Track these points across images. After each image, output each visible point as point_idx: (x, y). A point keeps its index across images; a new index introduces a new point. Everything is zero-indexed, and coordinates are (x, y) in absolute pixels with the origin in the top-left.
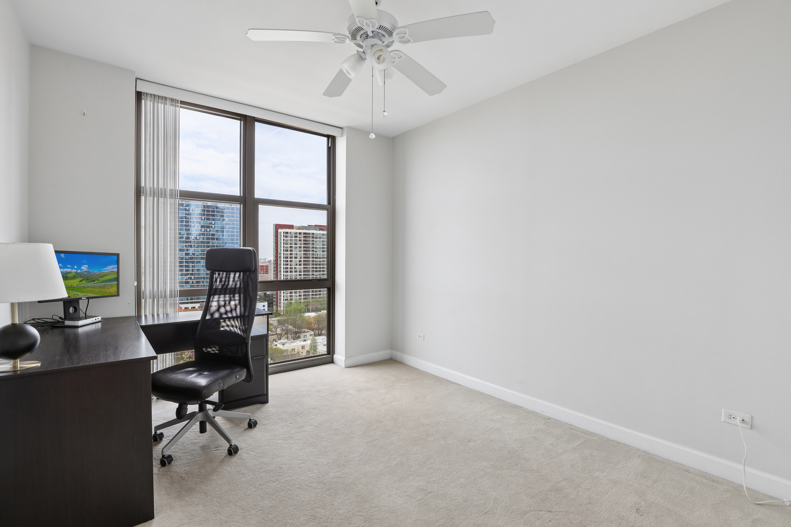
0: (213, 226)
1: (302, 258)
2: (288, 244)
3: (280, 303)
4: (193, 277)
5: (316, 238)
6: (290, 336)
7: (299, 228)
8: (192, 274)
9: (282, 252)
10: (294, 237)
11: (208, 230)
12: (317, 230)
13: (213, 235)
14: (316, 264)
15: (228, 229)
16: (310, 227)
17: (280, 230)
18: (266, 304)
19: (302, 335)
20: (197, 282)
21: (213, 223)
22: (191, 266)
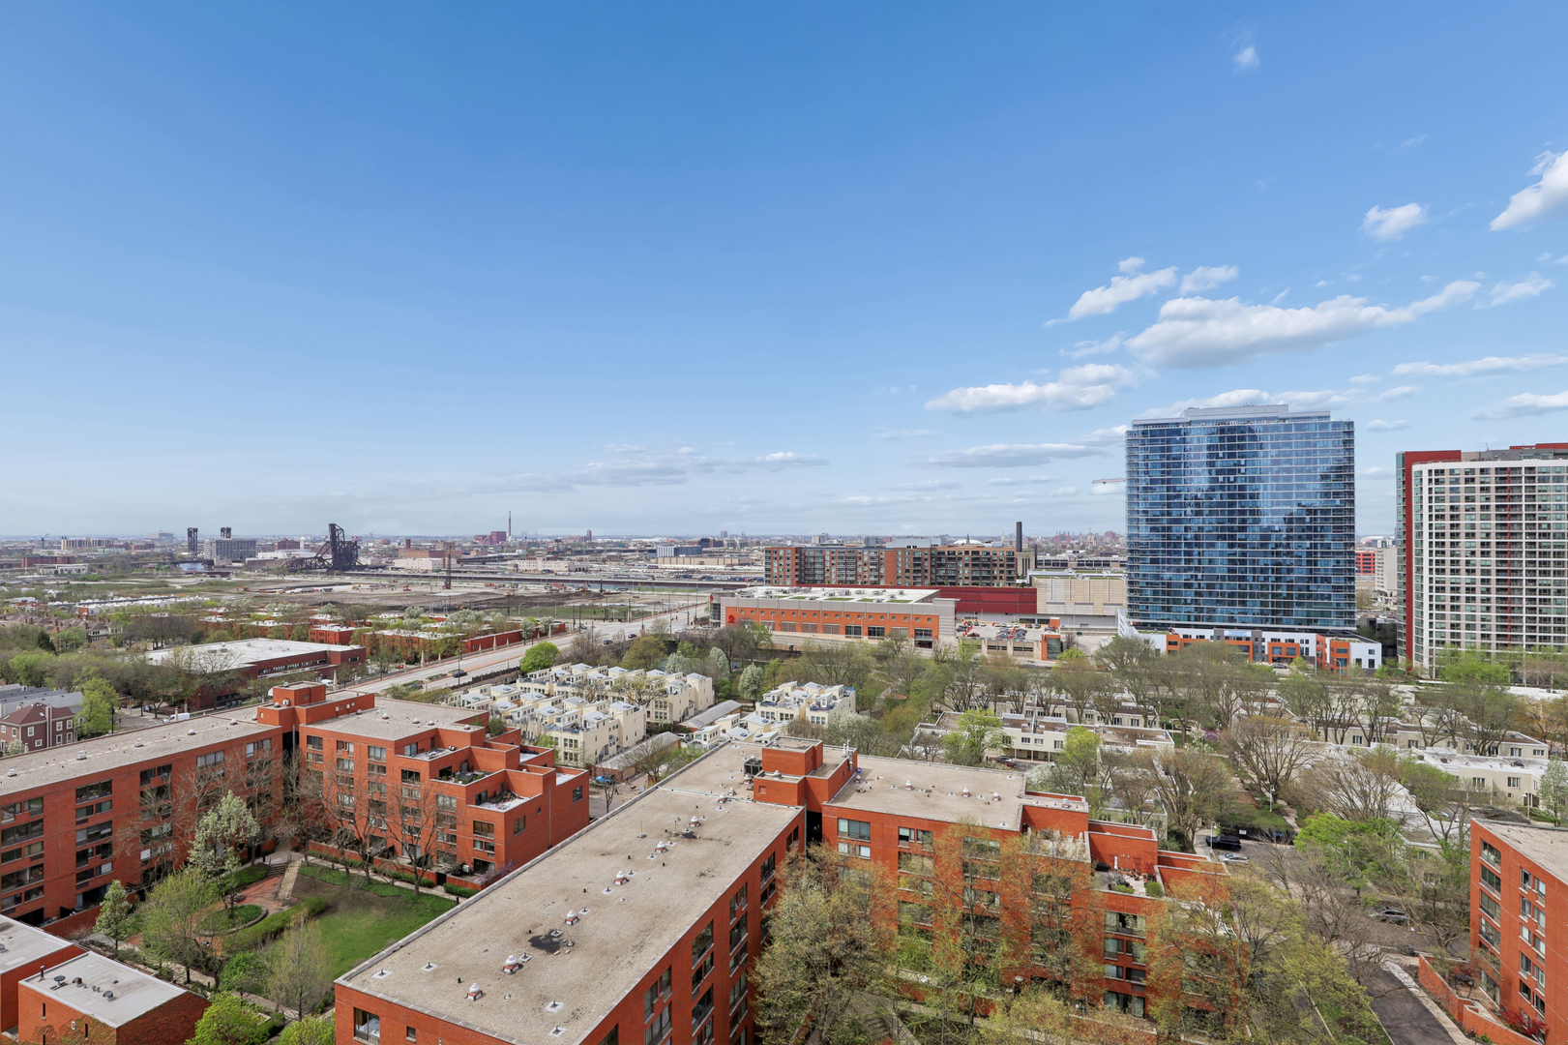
0: (1243, 469)
1: (1493, 535)
2: (1443, 501)
3: (1420, 649)
4: (1200, 574)
5: (1543, 480)
6: (1460, 741)
7: (1481, 457)
8: (1197, 569)
9: (1426, 522)
10: (1462, 481)
11: (1232, 477)
12: (1545, 458)
13: (1242, 488)
14: (1544, 554)
15: (1277, 472)
16: (1517, 451)
17: (1416, 468)
18: (1378, 647)
19: (1504, 746)
20: (1209, 586)
21: (1243, 463)
22: (1197, 553)
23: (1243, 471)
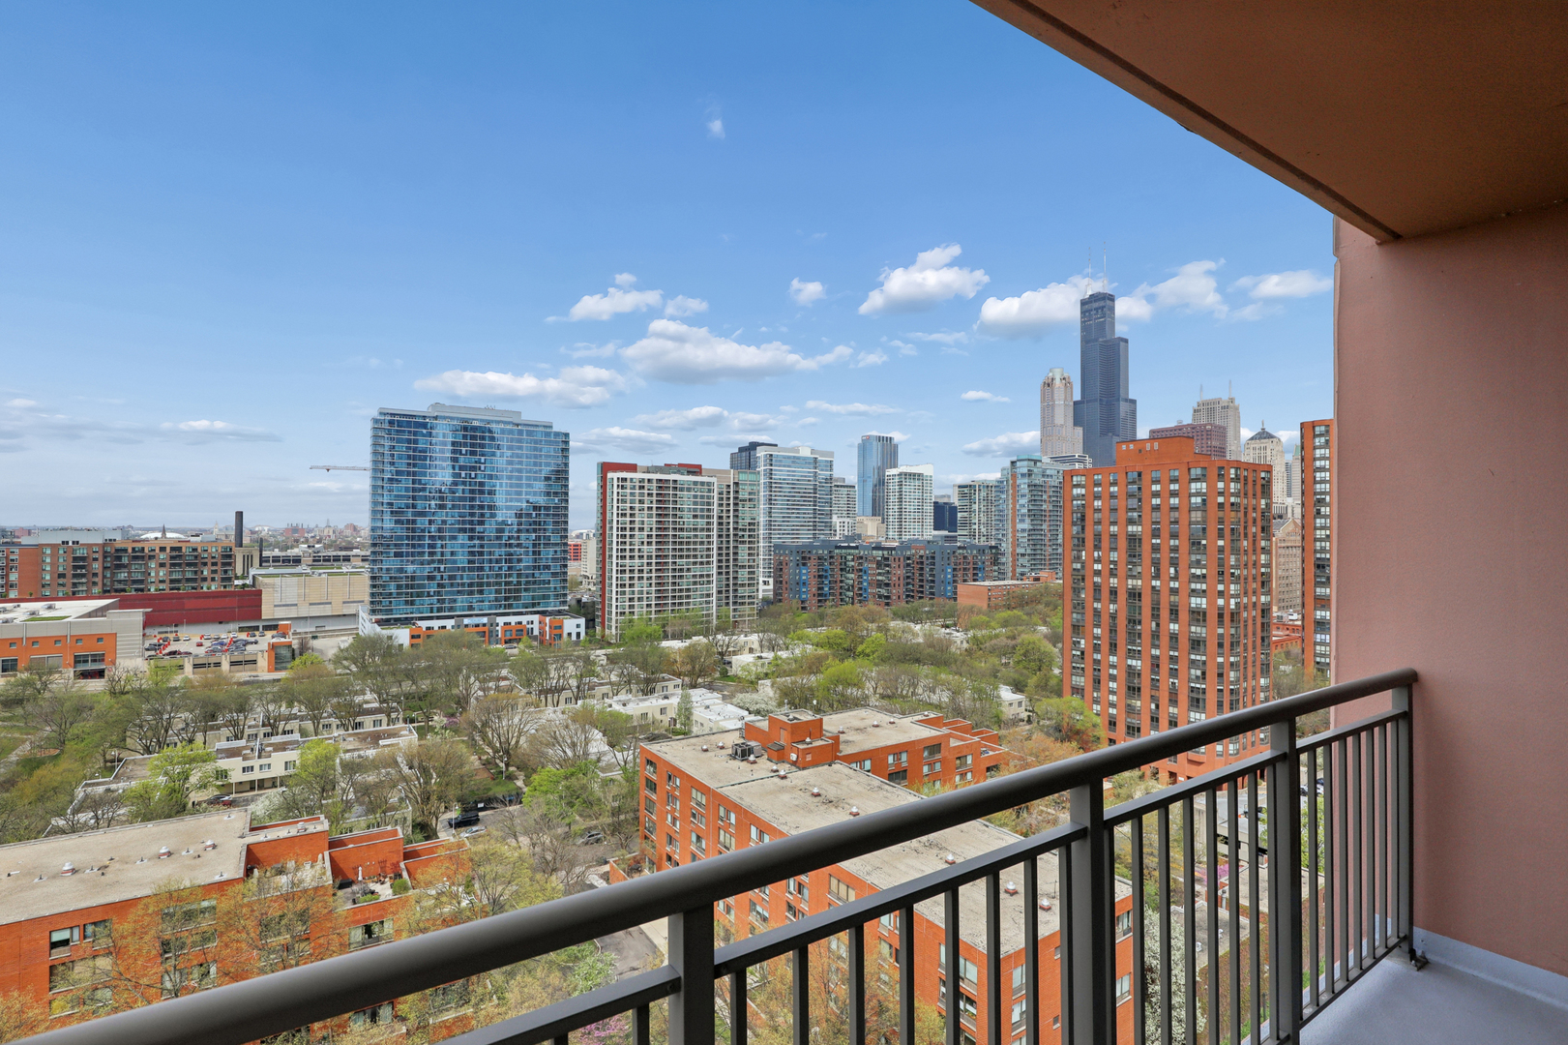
0: (483, 466)
2: (626, 502)
3: (610, 620)
4: (442, 567)
5: (682, 490)
6: (634, 687)
7: (648, 470)
8: (440, 562)
9: (615, 519)
10: (637, 487)
11: (473, 473)
12: (683, 474)
13: (482, 484)
14: (681, 543)
15: (511, 472)
16: (668, 468)
17: (610, 475)
18: (582, 621)
19: (659, 686)
20: (451, 577)
21: (483, 461)
22: (439, 546)
23: (483, 469)
